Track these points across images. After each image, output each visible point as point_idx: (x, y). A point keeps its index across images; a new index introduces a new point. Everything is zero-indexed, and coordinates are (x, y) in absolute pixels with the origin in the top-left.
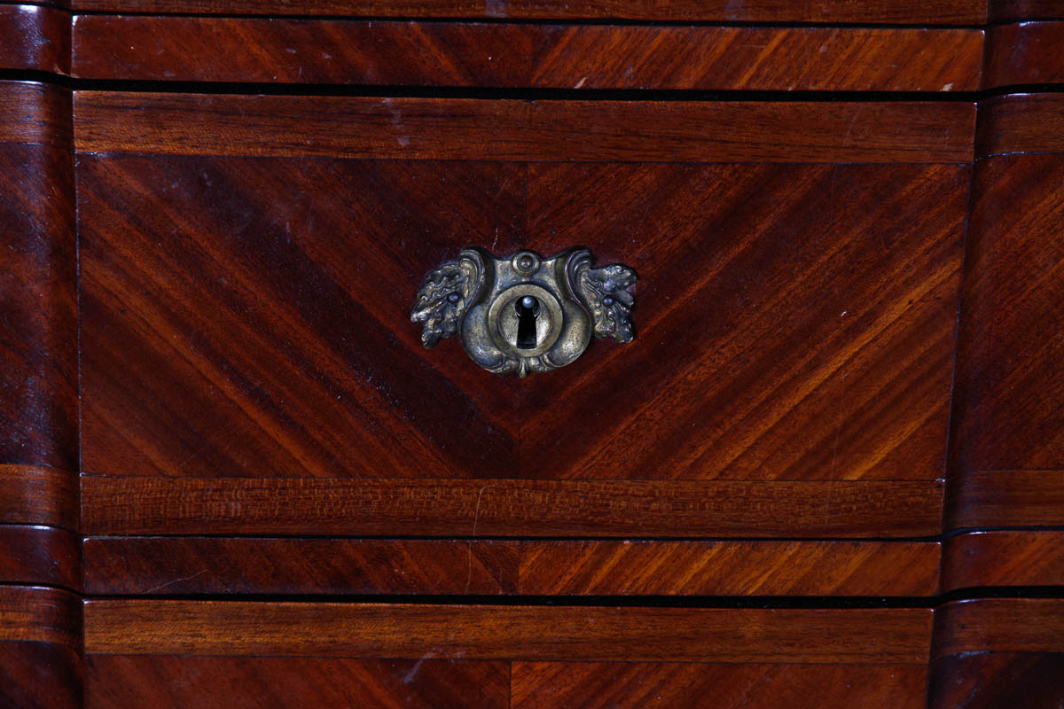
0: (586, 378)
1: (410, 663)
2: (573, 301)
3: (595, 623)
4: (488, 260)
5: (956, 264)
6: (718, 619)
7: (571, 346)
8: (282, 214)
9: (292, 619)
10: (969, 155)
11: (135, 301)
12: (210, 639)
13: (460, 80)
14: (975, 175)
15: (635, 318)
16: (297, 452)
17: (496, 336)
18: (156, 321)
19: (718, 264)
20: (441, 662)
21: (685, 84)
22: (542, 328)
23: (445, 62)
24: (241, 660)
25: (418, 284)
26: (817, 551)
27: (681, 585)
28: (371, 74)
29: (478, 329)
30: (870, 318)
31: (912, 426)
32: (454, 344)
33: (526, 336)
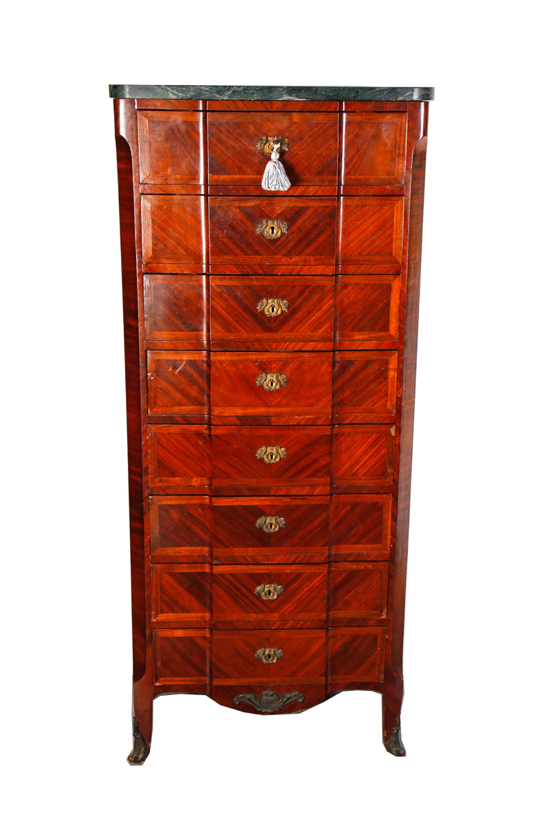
0: (282, 317)
1: (257, 362)
2: (280, 306)
3: (284, 355)
4: (267, 300)
5: (332, 300)
6: (302, 354)
7: (279, 312)
8: (238, 293)
9: (240, 355)
10: (334, 284)
11: (218, 306)
12: (229, 358)
13: (262, 273)
14: (335, 287)
15: (288, 308)
16: (240, 328)
17: (268, 311)
18: (221, 309)
19: (300, 300)
20: (261, 361)
21: (294, 274)
22: (275, 309)
23: (260, 271)
24: (233, 361)
25: (257, 303)
26: (315, 343)
27: (296, 349)
28: (251, 273)
29: (266, 310)
30: (321, 308)
31: (328, 325)
32: (263, 312)
33: (273, 311)
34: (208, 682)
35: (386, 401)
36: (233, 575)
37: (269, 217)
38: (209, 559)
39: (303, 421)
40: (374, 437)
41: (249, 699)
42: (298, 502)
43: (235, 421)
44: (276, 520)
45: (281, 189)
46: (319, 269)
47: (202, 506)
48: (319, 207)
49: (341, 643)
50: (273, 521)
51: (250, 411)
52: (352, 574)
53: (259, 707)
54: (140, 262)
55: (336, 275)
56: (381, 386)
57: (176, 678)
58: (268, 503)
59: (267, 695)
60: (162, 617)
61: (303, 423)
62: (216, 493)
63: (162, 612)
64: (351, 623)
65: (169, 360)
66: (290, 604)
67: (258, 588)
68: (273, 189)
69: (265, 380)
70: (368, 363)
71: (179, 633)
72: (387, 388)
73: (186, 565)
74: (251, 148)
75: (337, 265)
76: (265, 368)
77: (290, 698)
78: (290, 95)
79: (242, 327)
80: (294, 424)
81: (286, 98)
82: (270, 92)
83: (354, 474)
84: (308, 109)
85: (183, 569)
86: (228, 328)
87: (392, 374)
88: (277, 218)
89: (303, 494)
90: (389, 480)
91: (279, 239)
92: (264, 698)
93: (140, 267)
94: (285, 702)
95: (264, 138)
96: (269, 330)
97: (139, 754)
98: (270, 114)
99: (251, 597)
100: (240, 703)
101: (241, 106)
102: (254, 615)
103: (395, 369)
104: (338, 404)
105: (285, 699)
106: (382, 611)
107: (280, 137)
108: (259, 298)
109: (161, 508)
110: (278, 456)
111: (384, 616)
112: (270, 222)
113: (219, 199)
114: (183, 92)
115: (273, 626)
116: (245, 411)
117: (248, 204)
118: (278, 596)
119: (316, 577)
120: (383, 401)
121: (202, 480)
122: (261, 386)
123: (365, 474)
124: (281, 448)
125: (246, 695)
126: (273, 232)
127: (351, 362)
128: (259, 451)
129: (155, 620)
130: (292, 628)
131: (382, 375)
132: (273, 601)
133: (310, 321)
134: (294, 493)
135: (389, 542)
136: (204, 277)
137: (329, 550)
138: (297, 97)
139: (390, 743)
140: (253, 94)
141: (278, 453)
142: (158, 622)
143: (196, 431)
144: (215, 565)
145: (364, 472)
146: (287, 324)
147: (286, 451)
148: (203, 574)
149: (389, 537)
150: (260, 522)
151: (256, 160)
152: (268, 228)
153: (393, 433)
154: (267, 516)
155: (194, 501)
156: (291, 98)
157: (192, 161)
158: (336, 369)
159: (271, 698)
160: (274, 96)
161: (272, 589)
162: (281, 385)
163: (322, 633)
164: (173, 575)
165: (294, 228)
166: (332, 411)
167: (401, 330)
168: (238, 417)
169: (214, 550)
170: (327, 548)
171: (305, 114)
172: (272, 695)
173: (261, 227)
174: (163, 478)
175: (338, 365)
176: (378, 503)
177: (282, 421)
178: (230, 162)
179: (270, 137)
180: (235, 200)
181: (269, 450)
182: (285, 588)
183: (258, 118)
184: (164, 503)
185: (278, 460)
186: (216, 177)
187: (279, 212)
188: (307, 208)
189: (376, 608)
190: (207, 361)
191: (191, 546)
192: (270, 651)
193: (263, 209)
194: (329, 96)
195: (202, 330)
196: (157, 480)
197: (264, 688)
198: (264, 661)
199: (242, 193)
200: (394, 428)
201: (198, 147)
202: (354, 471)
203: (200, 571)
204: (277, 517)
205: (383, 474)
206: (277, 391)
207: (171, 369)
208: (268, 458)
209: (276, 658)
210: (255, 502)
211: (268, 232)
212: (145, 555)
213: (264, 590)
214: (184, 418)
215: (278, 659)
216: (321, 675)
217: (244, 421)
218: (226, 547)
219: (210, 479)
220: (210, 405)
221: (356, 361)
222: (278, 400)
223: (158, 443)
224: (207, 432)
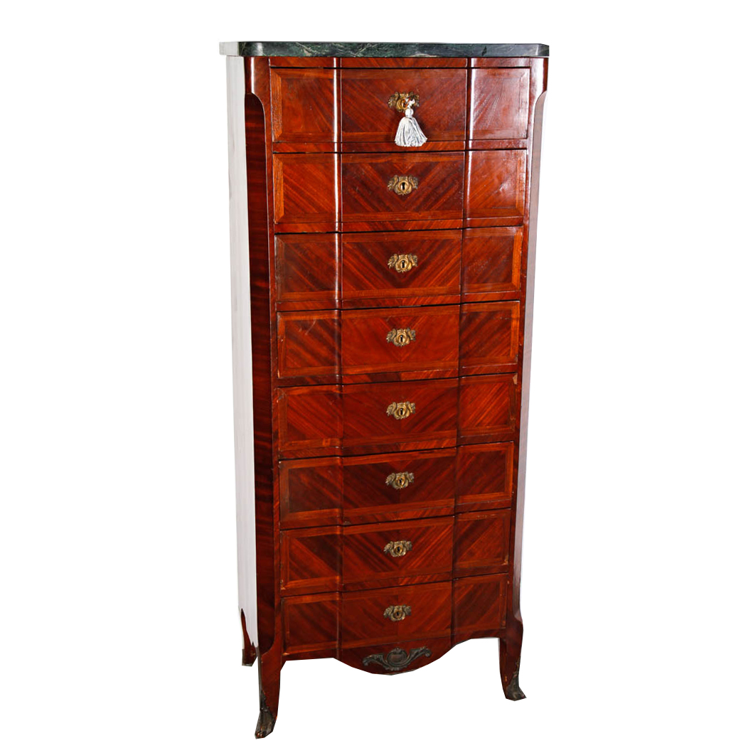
0: (411, 273)
1: (387, 318)
2: (410, 261)
3: (413, 310)
4: (398, 255)
5: (460, 253)
6: (430, 308)
7: (410, 267)
8: (370, 251)
9: (370, 312)
10: (461, 237)
11: (350, 264)
12: (359, 316)
13: (393, 229)
14: (463, 240)
15: (417, 263)
16: (371, 285)
17: (399, 267)
18: (352, 267)
19: (429, 254)
20: (391, 318)
21: (423, 229)
23: (391, 227)
24: (364, 319)
25: (388, 260)
26: (443, 297)
27: (425, 303)
28: (382, 230)
29: (397, 266)
30: (449, 262)
31: (455, 278)
32: (393, 268)
33: (403, 266)
34: (337, 646)
35: (510, 350)
36: (363, 535)
37: (400, 174)
38: (338, 521)
39: (431, 375)
40: (497, 386)
41: (378, 659)
42: (427, 456)
43: (366, 378)
44: (405, 475)
45: (417, 145)
46: (449, 223)
47: (333, 467)
48: (448, 162)
49: (466, 593)
50: (403, 477)
51: (380, 368)
52: (477, 523)
53: (388, 666)
54: (272, 222)
55: (464, 229)
56: (505, 336)
57: (304, 646)
58: (397, 460)
59: (395, 653)
60: (291, 584)
61: (431, 376)
62: (347, 453)
63: (292, 579)
64: (475, 572)
65: (299, 321)
66: (418, 559)
67: (388, 546)
68: (408, 146)
69: (396, 336)
70: (492, 314)
71: (308, 599)
72: (510, 337)
73: (316, 529)
74: (383, 104)
75: (465, 219)
76: (395, 325)
77: (417, 654)
78: (422, 52)
79: (373, 284)
80: (423, 378)
81: (418, 54)
82: (403, 49)
83: (479, 424)
84: (437, 65)
85: (313, 533)
86: (359, 285)
87: (515, 324)
88: (408, 174)
89: (430, 448)
90: (512, 428)
91: (409, 195)
92: (392, 656)
93: (271, 227)
94: (413, 658)
95: (396, 95)
96: (399, 286)
97: (267, 728)
98: (402, 71)
99: (381, 555)
100: (369, 664)
101: (374, 64)
102: (384, 574)
103: (517, 319)
104: (464, 356)
105: (413, 656)
106: (504, 558)
107: (412, 94)
108: (389, 255)
109: (291, 472)
110: (408, 412)
111: (506, 563)
112: (400, 178)
113: (351, 156)
114: (318, 49)
115: (401, 583)
116: (376, 369)
117: (380, 161)
118: (407, 552)
119: (443, 530)
120: (506, 351)
121: (331, 441)
122: (392, 343)
123: (489, 424)
124: (410, 403)
125: (375, 656)
126: (404, 188)
127: (476, 314)
128: (389, 408)
129: (283, 588)
130: (421, 583)
131: (506, 325)
132: (402, 557)
133: (439, 275)
134: (423, 448)
135: (511, 489)
136: (336, 235)
137: (455, 502)
138: (428, 54)
139: (511, 688)
140: (386, 51)
141: (408, 408)
142: (287, 590)
143: (327, 391)
144: (345, 526)
145: (488, 422)
146: (417, 280)
147: (416, 406)
148: (333, 537)
149: (511, 484)
150: (389, 480)
151: (389, 116)
152: (400, 184)
153: (515, 381)
154: (396, 472)
155: (325, 462)
156: (423, 55)
157: (324, 118)
158: (463, 321)
159: (400, 656)
160: (407, 53)
161: (401, 546)
162: (410, 340)
163: (448, 585)
164: (302, 540)
165: (423, 183)
166: (459, 363)
167: (523, 280)
168: (368, 375)
169: (345, 511)
170: (454, 499)
171: (435, 70)
172: (400, 653)
173: (393, 183)
174: (293, 442)
175: (464, 318)
176: (500, 452)
177: (412, 376)
178: (363, 119)
179: (402, 93)
180: (367, 157)
181: (399, 406)
182: (413, 544)
183: (390, 75)
184: (294, 467)
185: (407, 415)
186: (349, 134)
187: (410, 168)
188: (437, 163)
189: (498, 556)
190: (338, 320)
191: (320, 509)
192: (398, 609)
193: (395, 165)
194: (458, 52)
195: (334, 289)
196: (287, 444)
197: (392, 647)
198: (393, 619)
199: (374, 150)
200: (516, 376)
202: (478, 422)
203: (329, 533)
204: (406, 473)
205: (506, 423)
206: (406, 347)
207: (300, 330)
208: (398, 414)
209: (404, 615)
210: (384, 459)
211: (399, 189)
212: (275, 523)
213: (393, 548)
214: (314, 378)
215: (406, 616)
216: (447, 628)
217: (375, 378)
218: (356, 507)
219: (341, 439)
220: (340, 365)
221: (481, 312)
222: (407, 355)
223: (288, 406)
224: (338, 392)
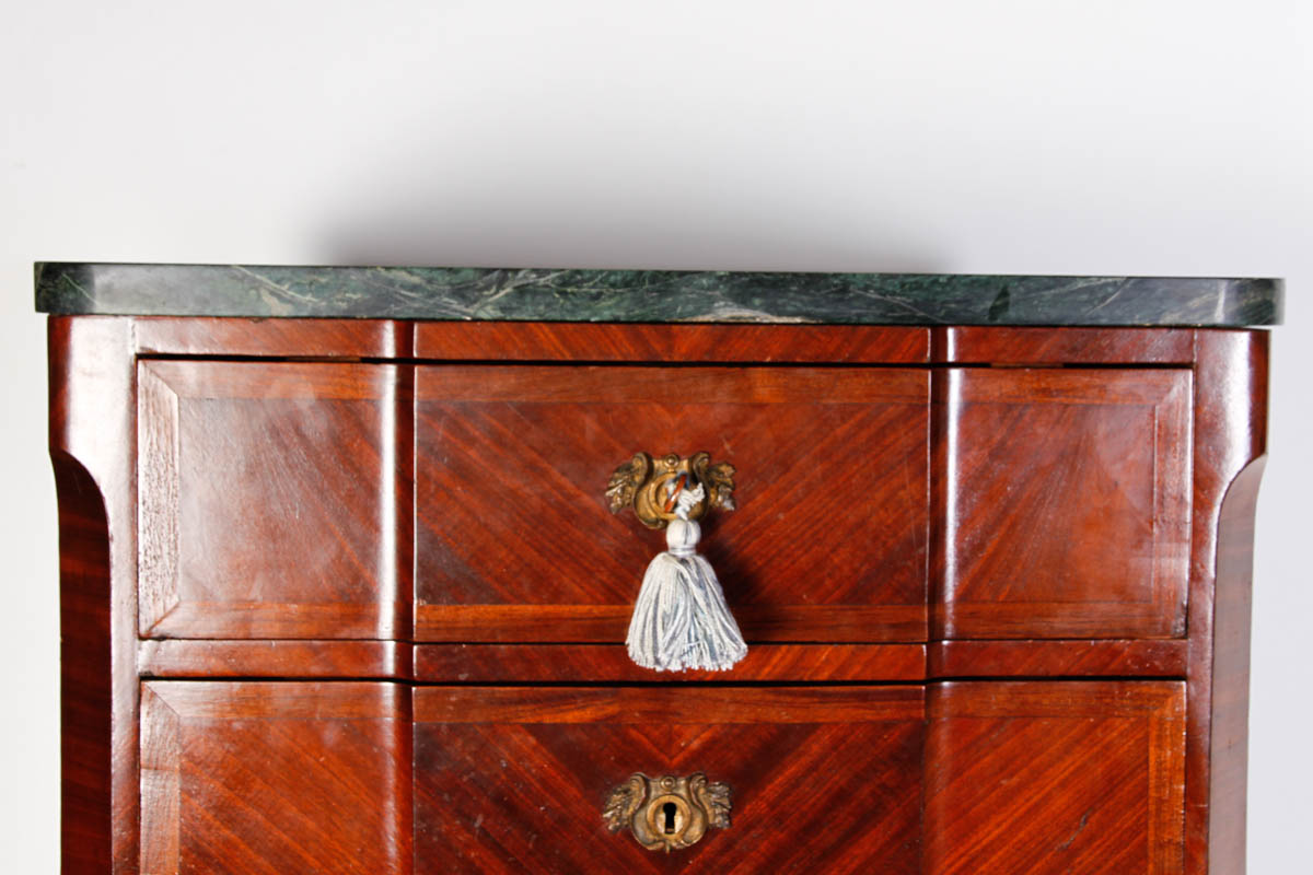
37: (654, 767)
45: (709, 665)
48: (855, 725)
68: (675, 667)
74: (586, 499)
78: (743, 300)
81: (726, 312)
82: (663, 293)
84: (808, 354)
88: (688, 768)
91: (693, 850)
95: (639, 463)
98: (663, 373)
101: (550, 344)
107: (702, 461)
112: (659, 786)
113: (456, 694)
114: (318, 290)
117: (571, 716)
126: (670, 823)
138: (769, 309)
140: (597, 297)
151: (606, 544)
152: (652, 806)
156: (746, 313)
157: (349, 548)
160: (680, 306)
165: (755, 807)
171: (800, 371)
173: (625, 806)
178: (502, 554)
179: (664, 457)
180: (522, 701)
183: (615, 386)
186: (444, 611)
187: (695, 744)
188: (810, 728)
193: (633, 733)
194: (892, 308)
199: (546, 673)
201: (372, 492)
211: (649, 827)
